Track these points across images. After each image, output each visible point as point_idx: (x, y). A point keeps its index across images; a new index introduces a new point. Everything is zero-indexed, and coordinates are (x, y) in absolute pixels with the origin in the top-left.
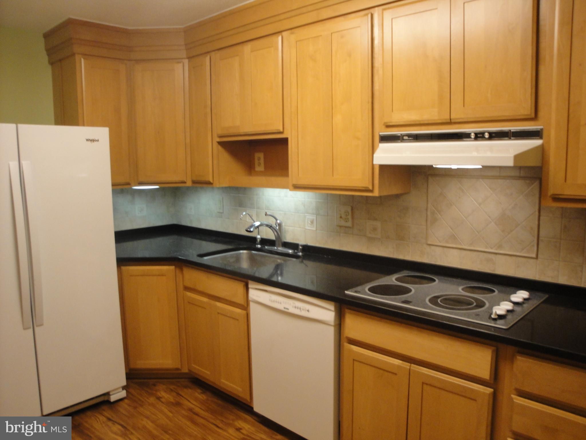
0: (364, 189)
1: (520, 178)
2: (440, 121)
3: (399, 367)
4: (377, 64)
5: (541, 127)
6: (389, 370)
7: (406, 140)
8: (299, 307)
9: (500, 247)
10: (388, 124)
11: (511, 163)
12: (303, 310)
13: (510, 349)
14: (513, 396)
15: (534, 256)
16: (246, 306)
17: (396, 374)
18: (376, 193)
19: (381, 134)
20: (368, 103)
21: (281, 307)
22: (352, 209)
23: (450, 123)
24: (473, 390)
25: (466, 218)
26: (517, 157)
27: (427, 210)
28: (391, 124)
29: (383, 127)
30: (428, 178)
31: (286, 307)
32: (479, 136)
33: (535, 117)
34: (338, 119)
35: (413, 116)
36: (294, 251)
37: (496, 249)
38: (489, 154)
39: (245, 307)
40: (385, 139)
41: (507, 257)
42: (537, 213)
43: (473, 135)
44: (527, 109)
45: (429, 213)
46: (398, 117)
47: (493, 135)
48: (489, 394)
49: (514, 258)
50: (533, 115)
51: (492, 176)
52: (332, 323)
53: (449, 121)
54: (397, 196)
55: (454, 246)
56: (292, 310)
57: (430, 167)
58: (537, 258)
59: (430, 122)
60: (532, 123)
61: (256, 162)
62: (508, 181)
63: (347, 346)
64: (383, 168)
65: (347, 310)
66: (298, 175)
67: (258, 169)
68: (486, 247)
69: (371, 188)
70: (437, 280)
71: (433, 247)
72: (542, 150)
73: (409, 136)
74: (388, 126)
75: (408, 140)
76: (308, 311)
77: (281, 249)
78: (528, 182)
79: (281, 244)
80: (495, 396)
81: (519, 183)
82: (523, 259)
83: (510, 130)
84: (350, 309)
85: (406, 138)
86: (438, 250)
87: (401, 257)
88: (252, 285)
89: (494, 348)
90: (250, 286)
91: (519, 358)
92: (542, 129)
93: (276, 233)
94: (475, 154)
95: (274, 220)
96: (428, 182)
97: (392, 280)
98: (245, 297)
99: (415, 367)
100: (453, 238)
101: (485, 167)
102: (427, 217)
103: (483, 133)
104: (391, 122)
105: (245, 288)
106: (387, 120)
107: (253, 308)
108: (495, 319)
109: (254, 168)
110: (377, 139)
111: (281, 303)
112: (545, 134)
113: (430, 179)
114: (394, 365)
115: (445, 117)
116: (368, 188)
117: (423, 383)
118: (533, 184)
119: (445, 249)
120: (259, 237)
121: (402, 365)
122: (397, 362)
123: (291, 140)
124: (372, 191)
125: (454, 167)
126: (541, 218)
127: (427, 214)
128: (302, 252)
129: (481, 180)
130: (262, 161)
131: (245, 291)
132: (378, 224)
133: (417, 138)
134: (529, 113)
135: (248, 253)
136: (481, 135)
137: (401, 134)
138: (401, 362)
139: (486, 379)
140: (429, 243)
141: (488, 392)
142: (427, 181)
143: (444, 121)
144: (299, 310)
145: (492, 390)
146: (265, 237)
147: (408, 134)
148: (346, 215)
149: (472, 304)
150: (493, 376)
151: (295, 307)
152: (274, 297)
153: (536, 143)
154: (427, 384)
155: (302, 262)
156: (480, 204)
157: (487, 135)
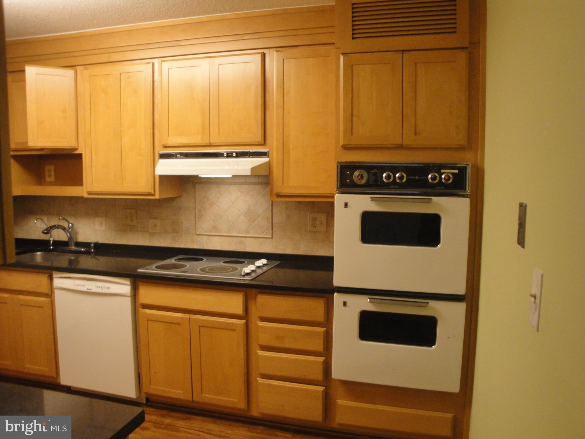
0: (148, 193)
1: (259, 183)
2: (203, 144)
3: (182, 318)
4: (156, 101)
5: (268, 150)
6: (175, 322)
7: (179, 157)
8: (101, 286)
9: (248, 232)
10: (166, 145)
11: (249, 173)
12: (104, 288)
13: (254, 291)
14: (258, 322)
15: (270, 236)
16: (50, 293)
17: (180, 324)
18: (157, 197)
19: (159, 152)
20: (150, 129)
21: (85, 289)
22: (136, 211)
23: (210, 145)
24: (233, 324)
25: (223, 213)
26: (253, 169)
27: (195, 209)
28: (168, 145)
29: (162, 147)
30: (195, 185)
31: (89, 288)
32: (229, 155)
33: (264, 143)
34: (126, 140)
35: (184, 140)
36: (86, 249)
37: (245, 234)
38: (236, 167)
39: (50, 295)
40: (163, 156)
41: (253, 239)
42: (271, 207)
43: (225, 155)
44: (259, 138)
45: (197, 211)
46: (173, 140)
47: (239, 154)
48: (244, 324)
49: (258, 239)
50: (263, 142)
51: (241, 183)
52: (129, 295)
53: (209, 144)
54: (172, 199)
55: (216, 234)
56: (94, 290)
57: (196, 177)
58: (272, 238)
59: (196, 145)
60: (263, 147)
61: (47, 173)
62: (251, 186)
63: (142, 311)
64: (161, 177)
65: (140, 283)
66: (92, 184)
67: (48, 180)
68: (239, 233)
69: (153, 192)
70: (205, 259)
71: (201, 236)
72: (269, 165)
73: (181, 154)
74: (165, 147)
75: (180, 157)
76: (109, 288)
77: (73, 248)
78: (264, 186)
79: (73, 244)
80: (247, 325)
81: (258, 187)
82: (264, 240)
83: (249, 152)
84: (142, 282)
85: (178, 155)
86: (205, 238)
87: (177, 246)
88: (55, 275)
89: (244, 293)
90: (54, 276)
91: (259, 296)
92: (268, 151)
93: (69, 235)
94: (227, 167)
95: (67, 224)
96: (195, 189)
97: (172, 261)
98: (50, 286)
99: (193, 316)
100: (215, 228)
101: (234, 176)
102: (195, 214)
103: (232, 153)
104: (168, 144)
105: (49, 279)
106: (165, 142)
107: (57, 294)
108: (244, 276)
109: (45, 179)
110: (157, 156)
111: (84, 286)
112: (270, 155)
113: (197, 186)
114: (178, 318)
115: (207, 141)
116: (151, 192)
117: (200, 326)
118: (267, 187)
119: (210, 237)
120: (52, 239)
121: (184, 316)
122: (180, 315)
123: (86, 156)
124: (153, 195)
125: (213, 176)
126: (274, 210)
127: (195, 212)
128: (94, 249)
129: (233, 185)
130: (52, 173)
131: (49, 281)
132: (158, 222)
133: (187, 156)
134: (260, 140)
135: (41, 255)
136: (231, 155)
137: (175, 153)
138: (183, 314)
139: (240, 314)
140: (198, 233)
141: (243, 323)
142: (195, 187)
143: (206, 144)
144: (101, 288)
145: (245, 321)
146: (56, 239)
147: (181, 153)
148: (131, 216)
149: (229, 269)
150: (245, 312)
151: (97, 287)
152: (77, 282)
153: (265, 160)
154: (202, 326)
155: (94, 257)
156: (233, 203)
157: (234, 155)
